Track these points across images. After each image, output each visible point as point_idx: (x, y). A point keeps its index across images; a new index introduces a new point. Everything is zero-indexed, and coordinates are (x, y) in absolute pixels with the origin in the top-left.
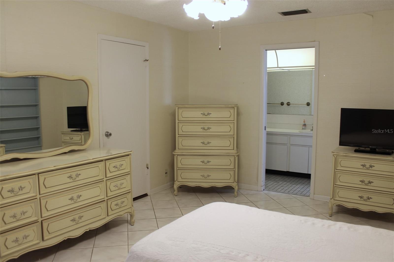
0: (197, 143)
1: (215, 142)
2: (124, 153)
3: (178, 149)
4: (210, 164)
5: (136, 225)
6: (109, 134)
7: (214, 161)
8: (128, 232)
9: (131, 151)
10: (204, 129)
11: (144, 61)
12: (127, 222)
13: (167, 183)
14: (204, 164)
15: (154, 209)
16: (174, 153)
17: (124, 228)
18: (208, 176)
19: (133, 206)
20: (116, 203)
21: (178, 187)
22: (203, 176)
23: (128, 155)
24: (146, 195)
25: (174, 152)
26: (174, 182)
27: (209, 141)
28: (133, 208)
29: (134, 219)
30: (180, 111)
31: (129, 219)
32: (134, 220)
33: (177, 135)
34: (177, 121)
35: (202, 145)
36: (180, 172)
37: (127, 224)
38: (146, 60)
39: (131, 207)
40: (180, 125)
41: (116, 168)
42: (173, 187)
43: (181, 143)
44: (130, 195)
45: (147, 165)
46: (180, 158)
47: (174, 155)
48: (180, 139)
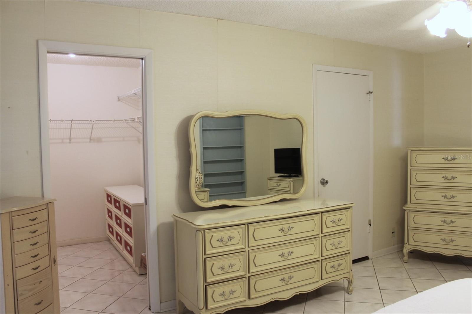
0: (436, 196)
1: (461, 197)
2: (344, 205)
3: (411, 203)
4: (454, 224)
5: (354, 293)
6: (325, 181)
7: (460, 221)
8: (344, 301)
9: (353, 203)
10: (446, 178)
11: (368, 93)
12: (343, 289)
13: (393, 245)
14: (445, 224)
15: (377, 277)
16: (404, 208)
17: (339, 296)
18: (452, 241)
19: (352, 270)
20: (331, 264)
21: (409, 252)
22: (444, 240)
23: (349, 208)
24: (366, 258)
25: (405, 207)
26: (404, 245)
27: (454, 195)
28: (352, 274)
29: (352, 286)
30: (414, 155)
31: (346, 286)
32: (353, 288)
33: (409, 186)
34: (409, 168)
35: (443, 199)
36: (411, 233)
37: (343, 292)
38: (370, 92)
39: (350, 272)
40: (414, 173)
41: (334, 223)
42: (402, 250)
43: (413, 195)
44: (349, 256)
45: (370, 221)
46: (412, 215)
47: (405, 210)
48: (413, 191)
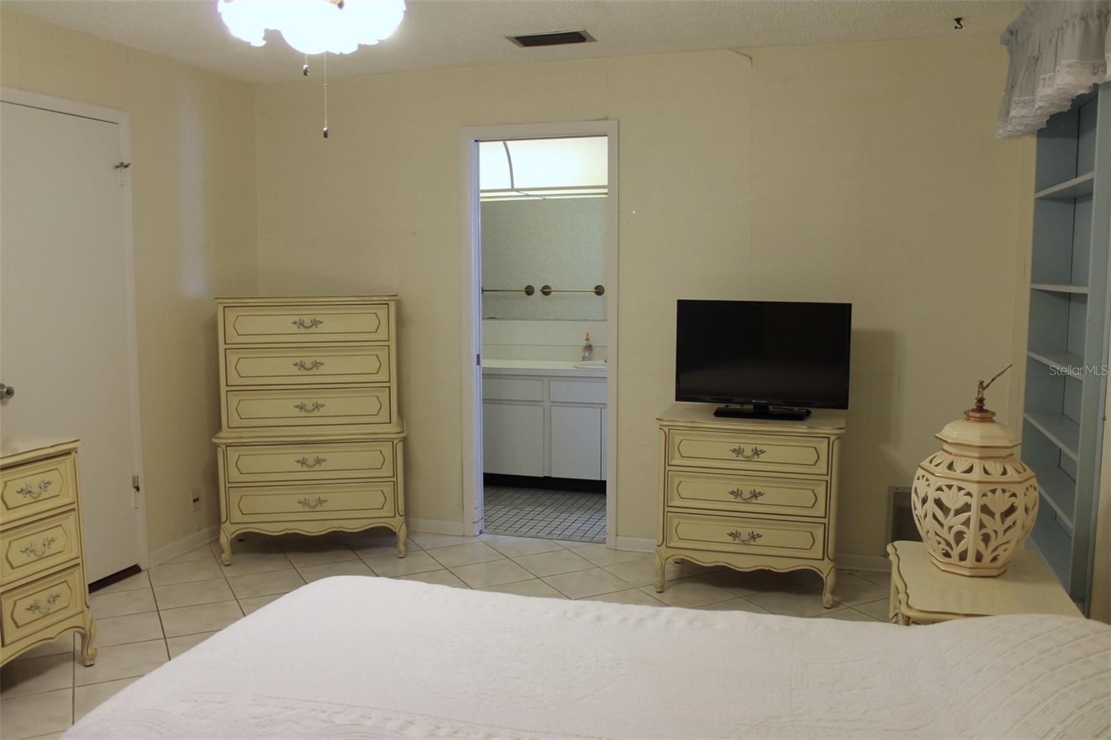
0: (280, 408)
1: (335, 404)
2: (52, 446)
3: (229, 428)
4: (324, 466)
5: (98, 662)
6: (5, 390)
7: (336, 459)
8: (73, 688)
9: (78, 440)
10: (302, 366)
11: (117, 167)
12: (73, 657)
13: (199, 529)
14: (305, 468)
15: (158, 611)
16: (215, 440)
17: (61, 678)
18: (321, 502)
19: (88, 607)
20: (29, 601)
21: (232, 539)
22: (304, 503)
23: (67, 453)
24: (135, 570)
25: (216, 438)
26: (220, 525)
27: (320, 402)
28: (90, 614)
29: (94, 645)
30: (231, 315)
31: (78, 647)
32: (96, 649)
33: (223, 388)
34: (222, 347)
35: (297, 412)
36: (235, 495)
37: (72, 663)
38: (123, 163)
39: (83, 612)
40: (233, 358)
41: (28, 496)
42: (218, 539)
43: (236, 409)
44: (76, 573)
45: (135, 479)
46: (233, 454)
47: (216, 446)
48: (234, 400)
